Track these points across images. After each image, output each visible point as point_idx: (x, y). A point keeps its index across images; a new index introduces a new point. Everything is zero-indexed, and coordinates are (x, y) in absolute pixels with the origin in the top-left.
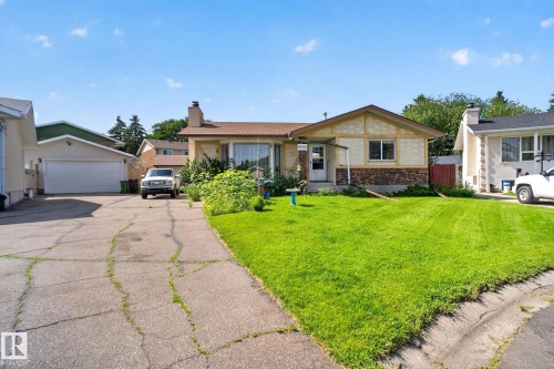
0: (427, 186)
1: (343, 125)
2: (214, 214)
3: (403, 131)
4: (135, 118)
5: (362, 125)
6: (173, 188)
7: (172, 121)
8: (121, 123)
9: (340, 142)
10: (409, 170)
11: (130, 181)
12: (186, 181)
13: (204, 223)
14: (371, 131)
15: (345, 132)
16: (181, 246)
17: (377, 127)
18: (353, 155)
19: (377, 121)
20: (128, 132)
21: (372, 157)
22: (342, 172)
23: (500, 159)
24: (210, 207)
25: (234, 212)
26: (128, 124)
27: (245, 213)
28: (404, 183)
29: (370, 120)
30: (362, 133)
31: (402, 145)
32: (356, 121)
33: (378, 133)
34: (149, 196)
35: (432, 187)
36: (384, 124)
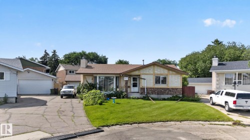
0: (181, 96)
1: (144, 70)
2: (86, 105)
3: (171, 72)
4: (55, 51)
5: (152, 69)
6: (73, 94)
7: (75, 53)
8: (47, 54)
9: (142, 77)
10: (173, 89)
11: (55, 89)
12: (79, 92)
13: (82, 108)
14: (156, 72)
15: (145, 72)
16: (74, 113)
17: (159, 70)
18: (148, 82)
19: (159, 68)
20: (51, 59)
21: (156, 83)
22: (143, 89)
23: (224, 83)
24: (85, 103)
25: (92, 105)
26: (51, 54)
27: (97, 105)
28: (170, 94)
29: (156, 67)
30: (152, 73)
31: (170, 78)
32: (149, 68)
33: (159, 73)
34: (64, 97)
35: (183, 96)
36: (162, 69)
